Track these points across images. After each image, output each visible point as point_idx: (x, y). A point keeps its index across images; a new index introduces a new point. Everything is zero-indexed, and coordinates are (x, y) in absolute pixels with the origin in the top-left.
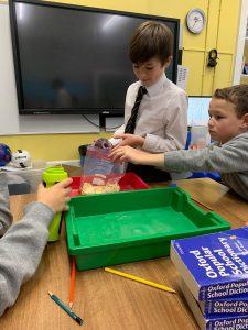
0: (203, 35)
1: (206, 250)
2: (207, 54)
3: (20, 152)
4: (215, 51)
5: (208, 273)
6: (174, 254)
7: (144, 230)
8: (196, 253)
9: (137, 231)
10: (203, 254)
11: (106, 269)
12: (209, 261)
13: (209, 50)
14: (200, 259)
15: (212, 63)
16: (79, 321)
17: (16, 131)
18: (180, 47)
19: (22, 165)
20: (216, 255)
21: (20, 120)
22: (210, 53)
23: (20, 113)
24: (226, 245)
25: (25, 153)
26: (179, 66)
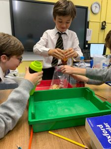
0: (99, 15)
1: (107, 125)
2: (101, 24)
4: (105, 22)
5: (109, 141)
6: (88, 125)
8: (101, 126)
9: (66, 110)
10: (105, 127)
11: (50, 132)
13: (102, 21)
14: (104, 131)
15: (103, 28)
18: (88, 20)
19: (15, 75)
22: (103, 23)
26: (87, 29)
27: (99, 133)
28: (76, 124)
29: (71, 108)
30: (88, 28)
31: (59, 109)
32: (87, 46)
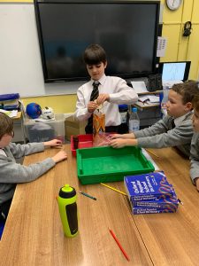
0: (180, 11)
1: (138, 182)
2: (183, 26)
3: (47, 108)
4: (190, 23)
5: (135, 191)
6: (125, 179)
7: (115, 167)
10: (136, 183)
12: (138, 186)
13: (184, 22)
15: (187, 33)
16: (95, 199)
17: (43, 93)
18: (160, 22)
19: (49, 117)
20: (142, 184)
21: (45, 86)
22: (186, 25)
23: (46, 82)
24: (148, 180)
25: (50, 109)
26: (159, 38)
27: (130, 186)
28: (115, 179)
29: (117, 165)
30: (160, 35)
31: (106, 166)
32: (157, 66)
